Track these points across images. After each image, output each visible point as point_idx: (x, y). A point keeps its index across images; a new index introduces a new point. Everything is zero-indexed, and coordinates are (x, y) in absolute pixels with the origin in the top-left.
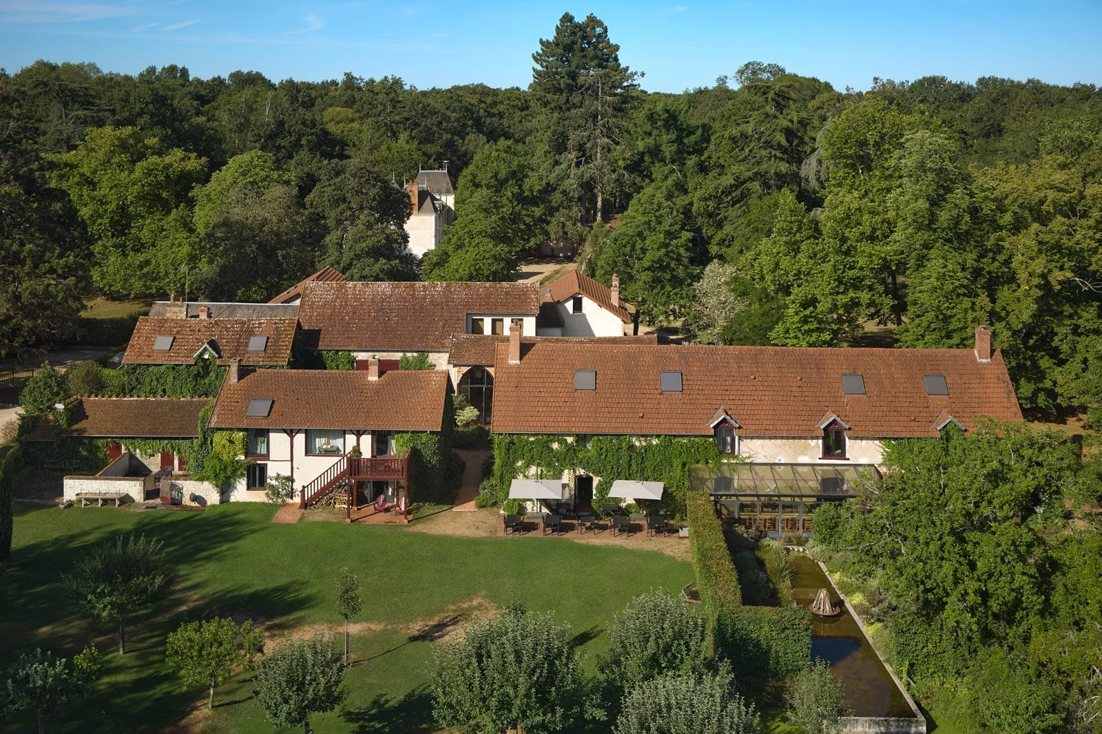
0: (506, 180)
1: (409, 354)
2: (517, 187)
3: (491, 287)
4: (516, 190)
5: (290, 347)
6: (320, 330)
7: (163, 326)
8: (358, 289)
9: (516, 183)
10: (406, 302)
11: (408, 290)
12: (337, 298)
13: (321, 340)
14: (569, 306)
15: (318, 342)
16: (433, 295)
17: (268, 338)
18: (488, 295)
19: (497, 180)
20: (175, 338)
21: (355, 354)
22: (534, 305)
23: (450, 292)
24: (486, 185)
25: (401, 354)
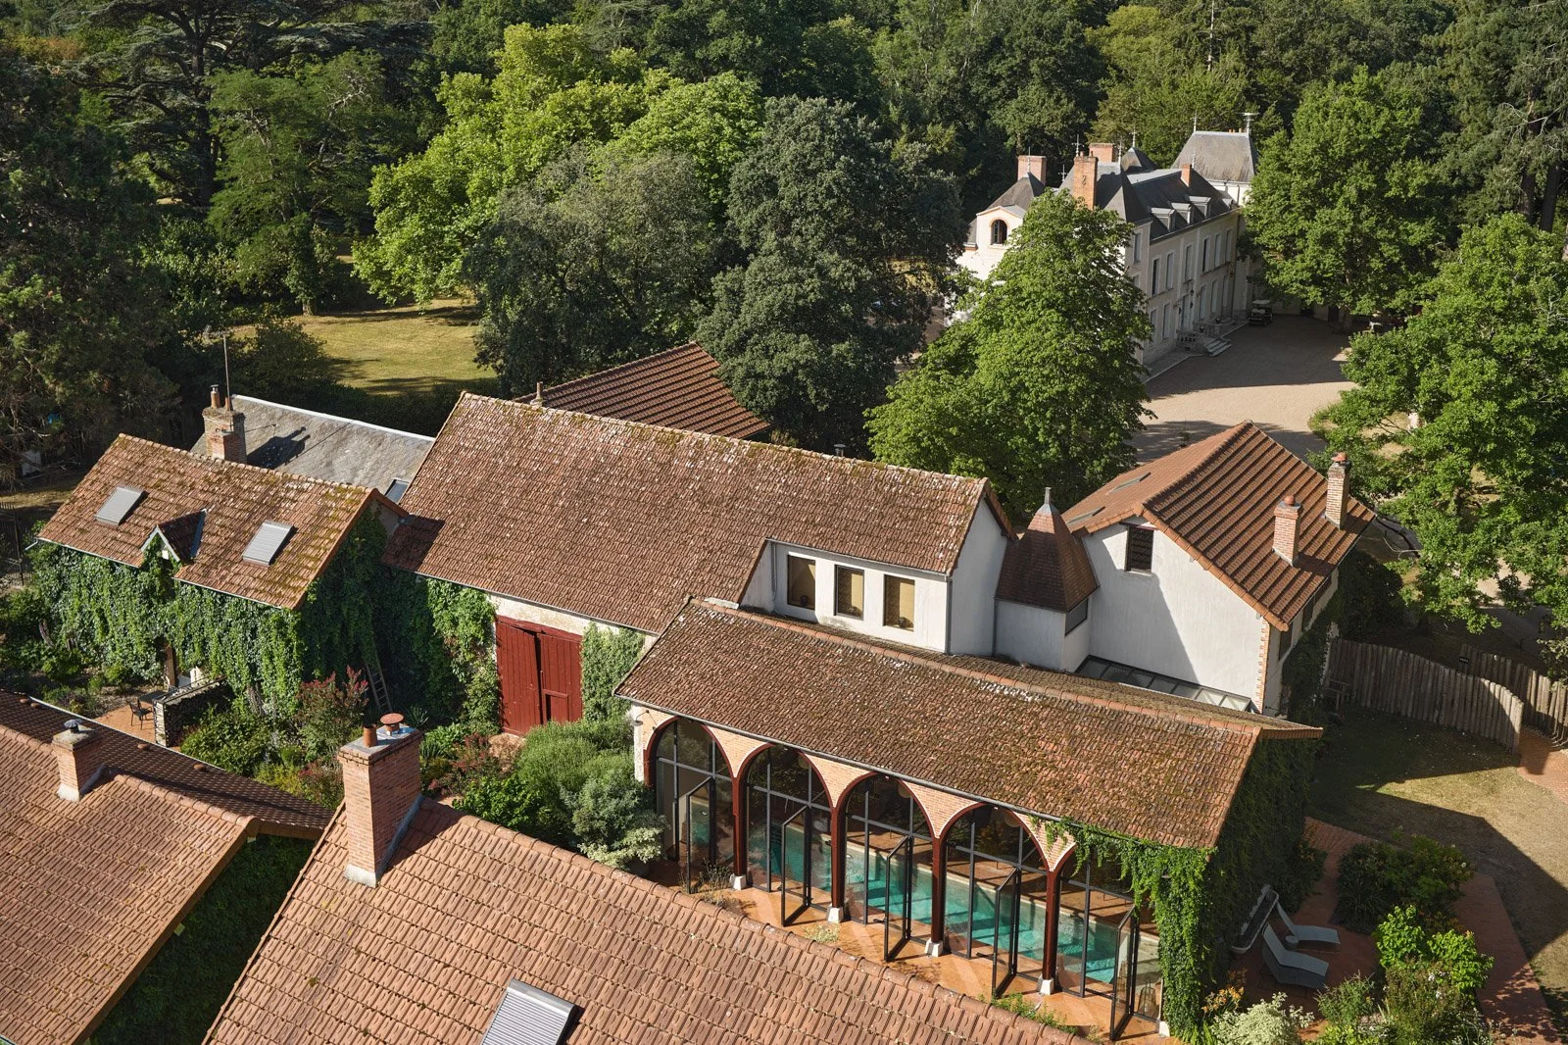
0: (1347, 162)
1: (602, 628)
2: (1371, 177)
3: (855, 472)
4: (1368, 183)
5: (320, 564)
6: (441, 523)
7: (143, 464)
8: (559, 429)
9: (1370, 167)
10: (642, 483)
11: (660, 450)
12: (509, 446)
13: (433, 550)
14: (1116, 546)
15: (425, 554)
16: (709, 475)
17: (293, 531)
18: (842, 495)
19: (1325, 156)
20: (144, 496)
21: (493, 600)
22: (944, 549)
23: (752, 472)
24: (1300, 168)
25: (586, 623)
